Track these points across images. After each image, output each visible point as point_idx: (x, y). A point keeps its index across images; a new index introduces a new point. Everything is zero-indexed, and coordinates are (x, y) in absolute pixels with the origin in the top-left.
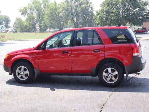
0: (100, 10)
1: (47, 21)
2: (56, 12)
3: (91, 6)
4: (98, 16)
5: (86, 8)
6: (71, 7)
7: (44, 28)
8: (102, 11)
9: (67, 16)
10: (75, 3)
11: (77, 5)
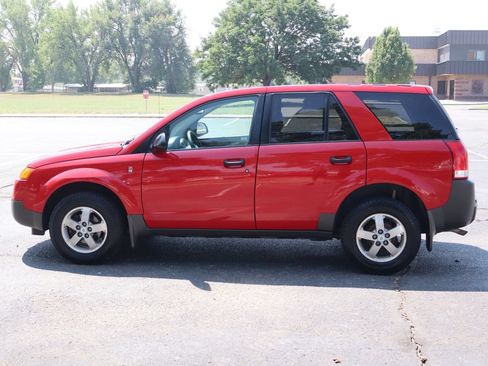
0: (214, 33)
1: (46, 60)
2: (75, 35)
3: (178, 23)
4: (207, 52)
5: (163, 25)
6: (120, 21)
7: (36, 80)
8: (221, 38)
9: (108, 48)
10: (131, 10)
11: (139, 17)
